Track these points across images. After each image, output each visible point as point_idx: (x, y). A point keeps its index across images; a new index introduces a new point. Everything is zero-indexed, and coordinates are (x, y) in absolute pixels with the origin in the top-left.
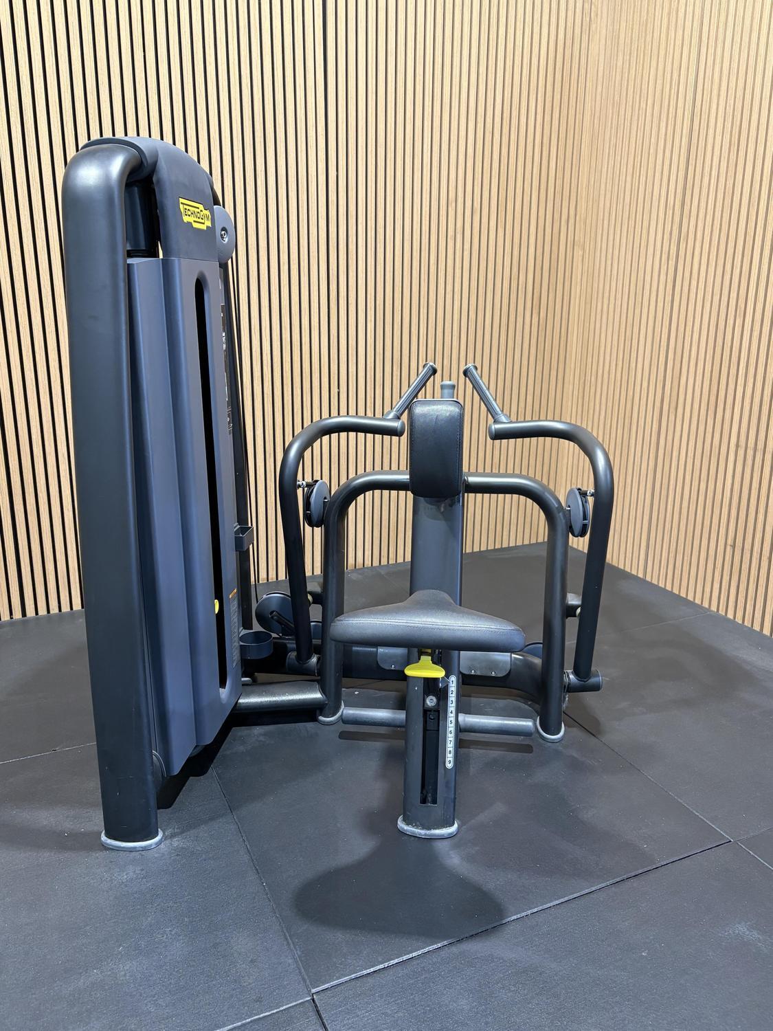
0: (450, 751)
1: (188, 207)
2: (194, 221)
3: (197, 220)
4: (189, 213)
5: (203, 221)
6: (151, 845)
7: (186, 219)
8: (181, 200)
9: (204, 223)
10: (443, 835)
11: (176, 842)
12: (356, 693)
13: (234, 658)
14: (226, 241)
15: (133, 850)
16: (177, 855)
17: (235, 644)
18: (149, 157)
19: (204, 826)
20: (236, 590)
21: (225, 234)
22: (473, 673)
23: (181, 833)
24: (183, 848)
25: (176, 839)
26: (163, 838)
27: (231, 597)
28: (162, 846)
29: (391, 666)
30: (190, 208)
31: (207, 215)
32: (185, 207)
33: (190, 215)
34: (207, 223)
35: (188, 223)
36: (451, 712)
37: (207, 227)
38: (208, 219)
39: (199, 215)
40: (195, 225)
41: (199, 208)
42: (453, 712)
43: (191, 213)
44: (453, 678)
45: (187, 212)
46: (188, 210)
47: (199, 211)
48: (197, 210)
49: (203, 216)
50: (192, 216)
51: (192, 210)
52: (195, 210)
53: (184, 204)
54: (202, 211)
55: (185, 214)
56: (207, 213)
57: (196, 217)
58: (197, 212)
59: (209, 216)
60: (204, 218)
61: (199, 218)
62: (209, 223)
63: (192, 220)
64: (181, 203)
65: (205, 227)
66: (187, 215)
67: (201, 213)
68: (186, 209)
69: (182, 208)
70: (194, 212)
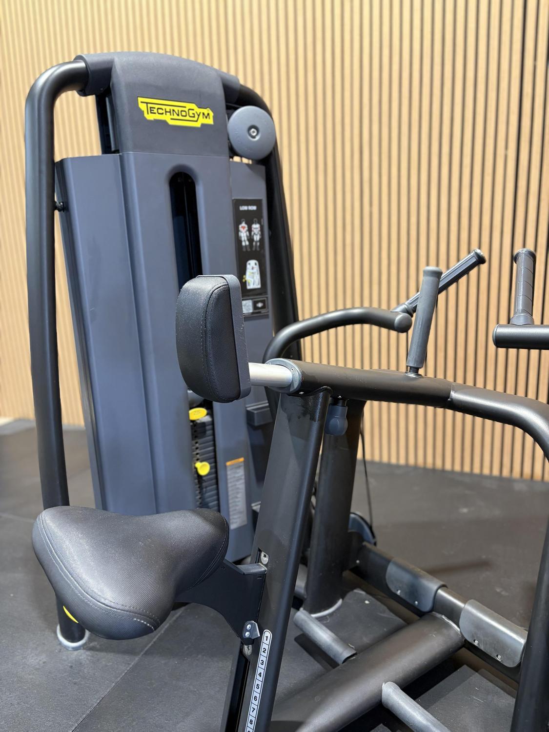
1: (157, 106)
2: (172, 119)
3: (176, 117)
4: (160, 111)
5: (195, 119)
6: (69, 647)
7: (150, 117)
8: (140, 99)
9: (197, 121)
11: (84, 655)
12: (367, 602)
13: (235, 521)
14: (257, 138)
15: (60, 644)
16: (71, 667)
17: (237, 508)
18: (92, 64)
19: (112, 654)
20: (242, 459)
21: (254, 132)
22: (476, 643)
23: (97, 650)
24: (81, 664)
25: (88, 653)
26: (83, 647)
27: (228, 464)
28: (76, 653)
29: (397, 590)
30: (163, 107)
31: (203, 114)
32: (149, 105)
33: (162, 114)
34: (202, 121)
35: (156, 121)
36: (260, 674)
37: (203, 125)
38: (206, 117)
39: (184, 114)
40: (171, 123)
41: (185, 107)
42: (262, 675)
43: (166, 112)
44: (268, 634)
45: (155, 111)
46: (158, 109)
47: (186, 110)
48: (180, 109)
49: (194, 114)
50: (168, 114)
51: (168, 108)
52: (176, 109)
53: (147, 103)
54: (193, 110)
55: (151, 113)
56: (206, 111)
57: (178, 115)
58: (182, 111)
59: (208, 114)
60: (196, 116)
61: (186, 116)
62: (210, 121)
63: (167, 118)
64: (142, 102)
65: (198, 125)
66: (155, 113)
67: (191, 112)
68: (154, 108)
69: (143, 107)
70: (173, 110)
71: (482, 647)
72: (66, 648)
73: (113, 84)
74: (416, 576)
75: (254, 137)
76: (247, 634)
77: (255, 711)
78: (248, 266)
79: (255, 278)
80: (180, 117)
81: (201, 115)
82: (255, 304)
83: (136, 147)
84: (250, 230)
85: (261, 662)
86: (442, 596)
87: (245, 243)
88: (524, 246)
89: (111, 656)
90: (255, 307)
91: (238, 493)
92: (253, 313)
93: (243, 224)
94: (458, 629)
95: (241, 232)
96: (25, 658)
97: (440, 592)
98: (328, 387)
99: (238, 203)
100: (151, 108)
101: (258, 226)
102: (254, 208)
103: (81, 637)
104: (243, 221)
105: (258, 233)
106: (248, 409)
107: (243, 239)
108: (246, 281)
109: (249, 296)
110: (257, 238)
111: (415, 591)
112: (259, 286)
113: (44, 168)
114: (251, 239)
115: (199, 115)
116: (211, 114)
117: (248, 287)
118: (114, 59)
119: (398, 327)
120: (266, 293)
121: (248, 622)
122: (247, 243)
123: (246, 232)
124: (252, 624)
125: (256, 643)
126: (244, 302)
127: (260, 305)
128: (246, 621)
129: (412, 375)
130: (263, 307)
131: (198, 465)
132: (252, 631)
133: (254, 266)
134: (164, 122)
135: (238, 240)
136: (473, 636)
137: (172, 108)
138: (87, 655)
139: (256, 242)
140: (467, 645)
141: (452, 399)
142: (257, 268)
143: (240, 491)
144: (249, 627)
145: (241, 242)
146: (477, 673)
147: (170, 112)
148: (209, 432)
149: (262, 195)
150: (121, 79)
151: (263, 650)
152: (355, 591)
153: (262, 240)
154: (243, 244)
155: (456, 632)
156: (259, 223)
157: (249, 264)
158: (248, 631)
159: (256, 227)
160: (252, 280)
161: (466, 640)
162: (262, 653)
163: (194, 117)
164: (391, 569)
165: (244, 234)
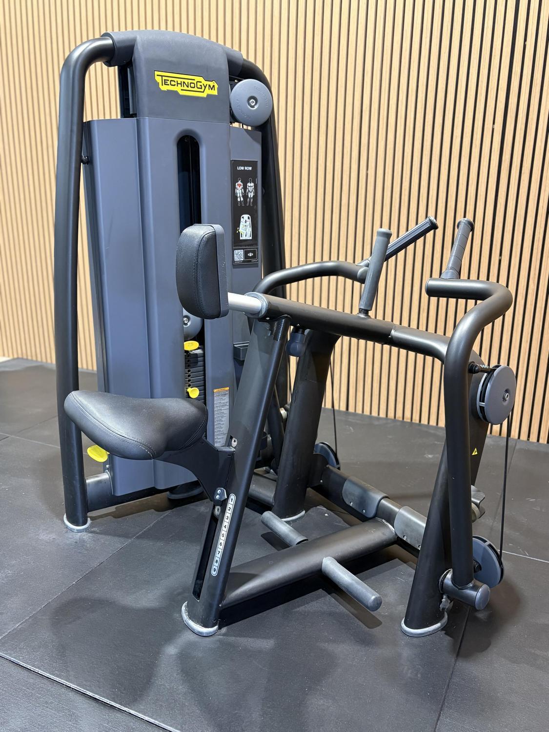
0: (217, 561)
1: (170, 79)
2: (182, 90)
3: (185, 88)
4: (173, 83)
5: (202, 90)
6: (74, 529)
7: (164, 88)
8: (157, 73)
9: (203, 92)
10: (194, 630)
11: (86, 536)
12: (326, 515)
13: (219, 441)
14: (256, 107)
15: (67, 527)
16: (76, 542)
17: (221, 430)
18: (119, 42)
19: (110, 537)
20: (228, 388)
21: (253, 102)
22: (405, 539)
23: (97, 533)
24: (84, 541)
25: (90, 535)
26: (86, 530)
27: (215, 391)
28: (80, 534)
29: (350, 502)
30: (176, 80)
31: (209, 86)
32: (164, 78)
33: (175, 85)
34: (208, 92)
35: (169, 91)
36: (225, 527)
37: (208, 95)
38: (212, 89)
39: (192, 85)
40: (182, 93)
41: (194, 80)
42: (227, 527)
43: (178, 84)
44: (233, 497)
45: (169, 83)
46: (171, 81)
47: (195, 82)
48: (190, 81)
49: (201, 86)
50: (179, 85)
51: (179, 81)
52: (186, 81)
53: (162, 76)
54: (201, 82)
55: (165, 84)
56: (211, 84)
57: (188, 87)
58: (191, 83)
59: (214, 86)
60: (203, 88)
61: (194, 87)
62: (215, 92)
63: (178, 89)
64: (157, 75)
65: (204, 95)
66: (168, 85)
67: (199, 84)
68: (168, 80)
69: (158, 79)
70: (184, 82)
71: (409, 541)
72: (72, 530)
73: (134, 60)
74: (365, 491)
75: (253, 107)
76: (217, 497)
77: (220, 553)
78: (242, 219)
79: (247, 230)
80: (189, 88)
81: (208, 86)
82: (246, 253)
83: (152, 113)
84: (245, 188)
85: (226, 517)
86: (383, 505)
87: (240, 199)
88: (465, 217)
89: (109, 538)
90: (246, 256)
91: (222, 417)
92: (243, 261)
93: (240, 182)
94: (394, 529)
95: (237, 189)
96: (38, 535)
97: (383, 501)
98: (289, 316)
99: (235, 164)
100: (165, 80)
101: (252, 184)
102: (250, 168)
103: (85, 523)
104: (240, 179)
105: (252, 191)
106: (235, 346)
107: (238, 196)
108: (239, 232)
109: (241, 246)
110: (251, 195)
111: (363, 501)
112: (251, 238)
113: (75, 128)
114: (245, 196)
115: (205, 87)
116: (216, 86)
117: (241, 238)
118: (136, 37)
119: (359, 278)
120: (257, 244)
121: (219, 488)
122: (242, 199)
123: (241, 189)
124: (221, 490)
125: (223, 504)
126: (236, 252)
127: (250, 255)
128: (217, 487)
129: (362, 316)
130: (254, 257)
131: (189, 390)
132: (221, 495)
133: (247, 220)
134: (176, 92)
135: (234, 196)
136: (403, 533)
137: (183, 80)
138: (89, 536)
139: (250, 198)
140: (398, 541)
141: (392, 336)
142: (249, 222)
143: (225, 415)
144: (219, 491)
145: (237, 197)
146: (405, 564)
147: (181, 84)
148: (201, 363)
149: (257, 157)
150: (141, 55)
151: (228, 509)
152: (318, 507)
153: (255, 197)
154: (239, 200)
155: (392, 532)
156: (254, 182)
157: (243, 217)
158: (218, 494)
159: (251, 185)
160: (245, 232)
161: (398, 537)
162: (228, 511)
163: (201, 88)
164: (347, 486)
165: (239, 191)
